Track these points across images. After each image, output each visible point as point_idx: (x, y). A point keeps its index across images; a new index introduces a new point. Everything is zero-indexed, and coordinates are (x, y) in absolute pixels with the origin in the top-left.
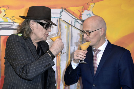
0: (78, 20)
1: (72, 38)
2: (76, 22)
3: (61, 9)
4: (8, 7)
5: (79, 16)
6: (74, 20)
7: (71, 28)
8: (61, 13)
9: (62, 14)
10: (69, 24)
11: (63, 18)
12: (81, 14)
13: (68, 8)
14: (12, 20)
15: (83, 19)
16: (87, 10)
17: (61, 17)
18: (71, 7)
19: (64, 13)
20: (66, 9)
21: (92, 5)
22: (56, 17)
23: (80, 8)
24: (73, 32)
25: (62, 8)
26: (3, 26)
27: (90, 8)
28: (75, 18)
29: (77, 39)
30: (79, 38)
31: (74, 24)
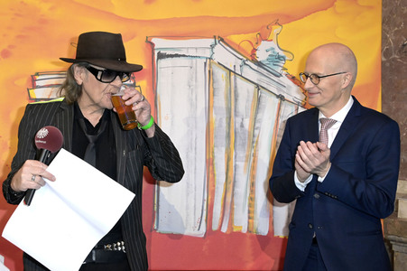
0: (248, 63)
1: (236, 100)
2: (246, 69)
3: (213, 40)
5: (250, 52)
6: (240, 62)
7: (235, 79)
8: (212, 47)
9: (214, 50)
10: (230, 71)
11: (217, 58)
12: (255, 50)
13: (228, 37)
15: (259, 60)
16: (266, 40)
17: (214, 57)
18: (235, 34)
19: (219, 48)
20: (222, 40)
21: (276, 29)
22: (203, 57)
23: (252, 36)
24: (238, 86)
25: (215, 37)
27: (272, 36)
28: (241, 57)
29: (248, 100)
30: (251, 98)
31: (241, 71)
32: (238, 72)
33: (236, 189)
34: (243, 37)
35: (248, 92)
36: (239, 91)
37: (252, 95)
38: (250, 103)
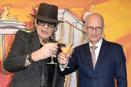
0: (80, 21)
1: (73, 38)
2: (78, 24)
3: (64, 10)
4: (11, 6)
5: (80, 17)
6: (76, 21)
7: (73, 29)
8: (63, 13)
9: (64, 15)
10: (71, 25)
12: (83, 16)
13: (71, 9)
14: (16, 19)
15: (84, 20)
16: (88, 11)
17: (64, 18)
18: (74, 8)
19: (66, 14)
20: (68, 10)
21: (93, 7)
22: (59, 18)
23: (82, 9)
24: (75, 32)
25: (65, 9)
26: (6, 25)
27: (91, 10)
28: (76, 19)
29: (79, 39)
30: (80, 38)
31: (76, 25)
32: (75, 25)
33: (71, 79)
34: (77, 9)
35: (79, 35)
36: (75, 34)
37: (80, 36)
38: (80, 40)
